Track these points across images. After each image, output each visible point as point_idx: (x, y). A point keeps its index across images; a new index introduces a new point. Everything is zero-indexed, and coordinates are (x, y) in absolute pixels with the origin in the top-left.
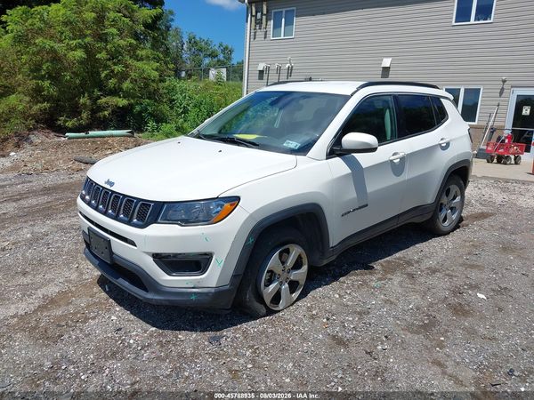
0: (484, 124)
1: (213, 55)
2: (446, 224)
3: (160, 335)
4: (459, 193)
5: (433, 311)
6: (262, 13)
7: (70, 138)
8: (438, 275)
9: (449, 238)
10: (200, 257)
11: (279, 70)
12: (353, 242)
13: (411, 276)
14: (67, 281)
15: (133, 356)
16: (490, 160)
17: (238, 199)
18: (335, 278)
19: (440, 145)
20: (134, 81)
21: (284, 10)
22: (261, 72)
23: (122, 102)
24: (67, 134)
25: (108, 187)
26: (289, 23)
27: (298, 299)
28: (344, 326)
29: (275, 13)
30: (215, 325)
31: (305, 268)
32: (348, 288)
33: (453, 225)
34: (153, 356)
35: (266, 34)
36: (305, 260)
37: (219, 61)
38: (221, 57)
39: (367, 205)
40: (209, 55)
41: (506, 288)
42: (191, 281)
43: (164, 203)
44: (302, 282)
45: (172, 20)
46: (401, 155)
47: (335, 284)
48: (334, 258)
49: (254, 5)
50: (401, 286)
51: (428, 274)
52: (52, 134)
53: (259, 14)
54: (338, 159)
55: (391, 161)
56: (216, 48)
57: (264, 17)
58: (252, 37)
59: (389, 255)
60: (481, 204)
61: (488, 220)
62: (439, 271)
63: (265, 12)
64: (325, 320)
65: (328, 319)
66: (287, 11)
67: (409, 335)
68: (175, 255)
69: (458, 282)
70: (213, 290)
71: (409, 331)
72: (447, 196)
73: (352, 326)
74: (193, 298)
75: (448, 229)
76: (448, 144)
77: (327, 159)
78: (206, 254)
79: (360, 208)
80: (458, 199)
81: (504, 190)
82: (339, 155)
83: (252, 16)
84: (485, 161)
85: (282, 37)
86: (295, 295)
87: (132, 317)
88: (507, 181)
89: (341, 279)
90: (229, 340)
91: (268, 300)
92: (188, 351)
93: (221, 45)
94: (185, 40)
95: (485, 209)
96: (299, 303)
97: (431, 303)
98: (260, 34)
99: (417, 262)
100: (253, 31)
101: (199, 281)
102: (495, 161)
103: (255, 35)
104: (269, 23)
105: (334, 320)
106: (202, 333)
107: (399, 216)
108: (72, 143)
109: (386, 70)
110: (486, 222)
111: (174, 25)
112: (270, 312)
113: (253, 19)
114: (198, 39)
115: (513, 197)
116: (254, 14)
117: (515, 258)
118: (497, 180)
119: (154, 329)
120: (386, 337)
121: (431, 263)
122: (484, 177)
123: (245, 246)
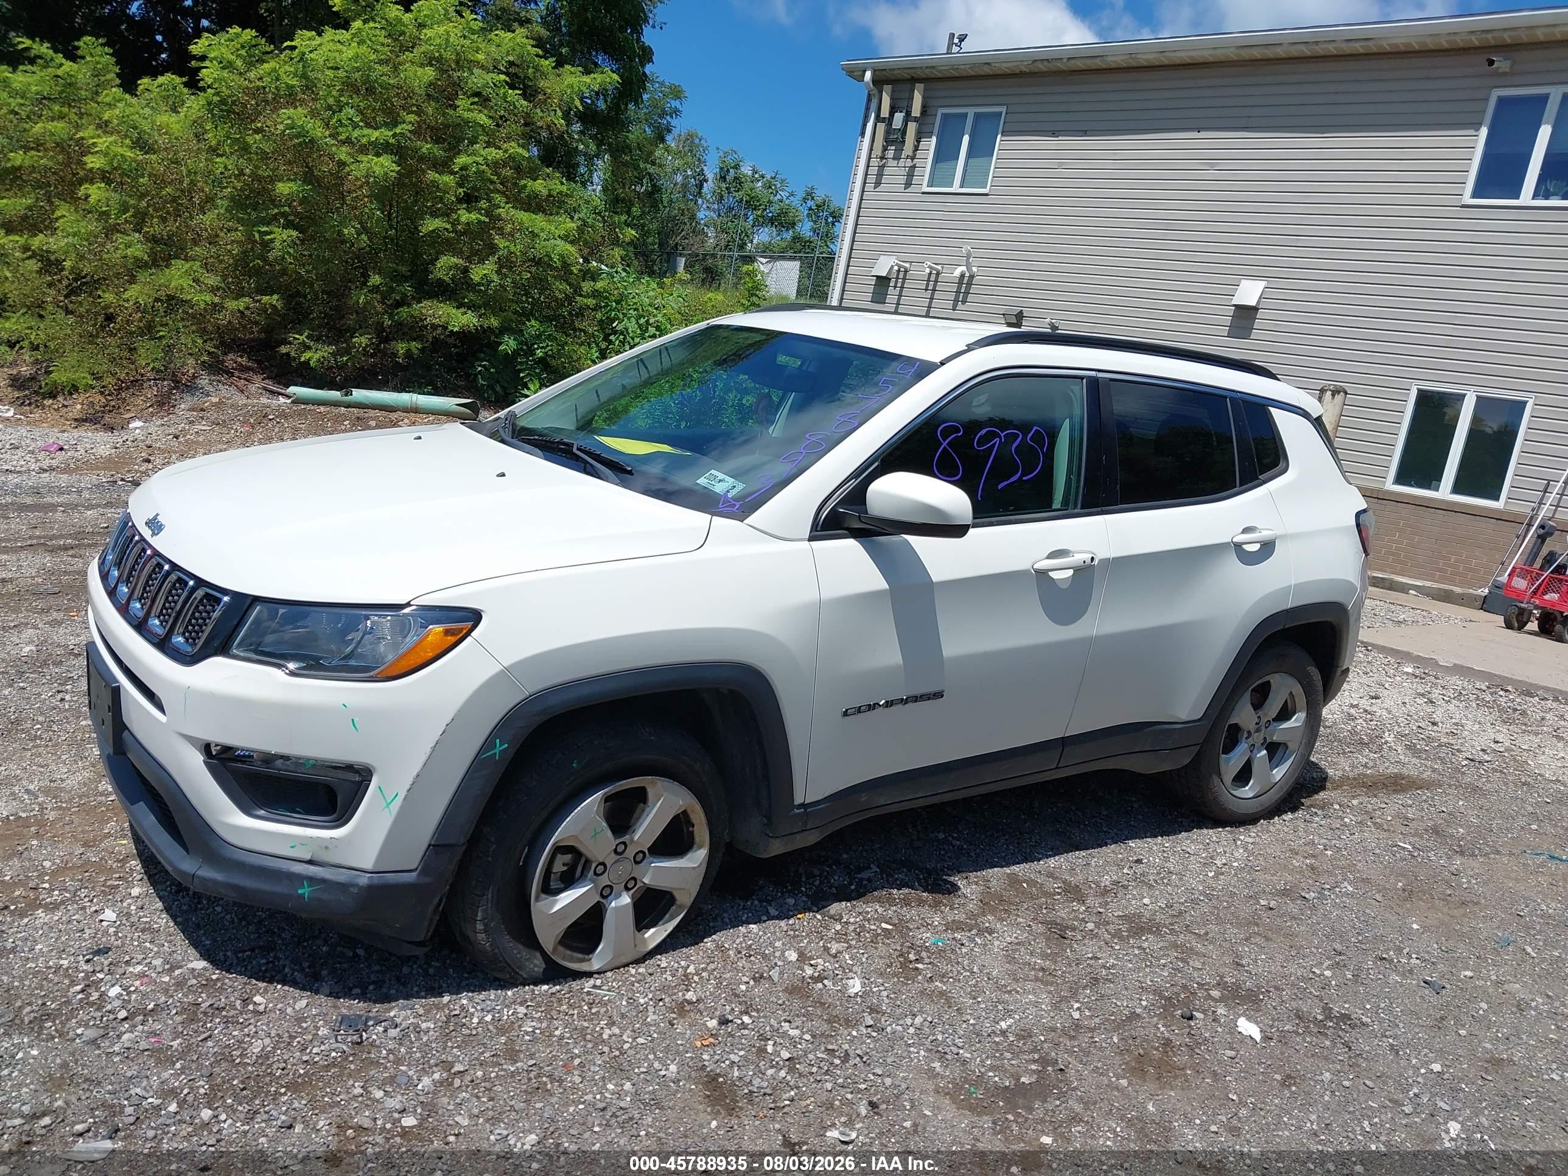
0: (1525, 509)
1: (782, 221)
2: (1247, 791)
3: (208, 985)
4: (1301, 700)
5: (1071, 1052)
6: (908, 114)
7: (297, 401)
8: (1149, 942)
9: (1247, 836)
10: (334, 773)
11: (933, 281)
12: (887, 801)
13: (1059, 933)
14: (46, 791)
15: (91, 1033)
16: (1516, 621)
17: (474, 617)
18: (818, 901)
19: (1238, 546)
20: (505, 265)
21: (971, 112)
22: (882, 282)
23: (461, 319)
24: (293, 389)
25: (146, 533)
26: (981, 149)
27: (663, 948)
28: (762, 1050)
29: (945, 116)
30: (379, 984)
31: (697, 858)
32: (840, 937)
33: (1274, 796)
34: (143, 1045)
35: (910, 175)
36: (701, 831)
37: (796, 239)
38: (805, 229)
39: (938, 695)
40: (771, 221)
41: (1345, 1017)
42: (305, 841)
43: (256, 599)
44: (686, 897)
45: (676, 112)
46: (1079, 558)
47: (806, 920)
48: (811, 838)
49: (887, 88)
50: (1011, 959)
51: (1117, 935)
52: (258, 383)
53: (899, 117)
54: (851, 542)
55: (1042, 574)
56: (796, 201)
57: (912, 127)
58: (872, 179)
59: (1026, 860)
60: (1409, 748)
61: (1400, 799)
62: (1158, 932)
63: (916, 111)
64: (713, 1023)
65: (724, 1022)
66: (977, 116)
67: (949, 1111)
68: (269, 759)
69: (1200, 971)
70: (364, 880)
71: (954, 1100)
72: (1257, 706)
73: (785, 1055)
74: (305, 891)
75: (1252, 808)
76: (1268, 548)
77: (811, 539)
78: (349, 768)
79: (916, 699)
80: (1297, 720)
81: (1510, 717)
82: (857, 534)
83: (878, 119)
84: (1500, 620)
85: (956, 188)
86: (654, 935)
87: (163, 921)
88: (1528, 691)
89: (835, 908)
90: (393, 1033)
91: (548, 935)
92: (256, 1048)
93: (809, 195)
94: (711, 173)
95: (1412, 766)
96: (664, 961)
97: (1077, 1025)
98: (895, 172)
99: (1105, 892)
100: (875, 162)
101: (327, 844)
102: (1533, 626)
103: (880, 175)
104: (923, 144)
105: (744, 1026)
106: (331, 1001)
107: (1064, 742)
108: (301, 414)
109: (1245, 316)
110: (1392, 805)
111: (680, 126)
112: (555, 974)
113: (881, 127)
114: (746, 170)
115: (1527, 742)
116: (885, 113)
117: (1425, 928)
118: (1499, 683)
119: (200, 964)
120: (873, 1105)
121: (1145, 902)
122: (1460, 670)
123: (478, 763)
